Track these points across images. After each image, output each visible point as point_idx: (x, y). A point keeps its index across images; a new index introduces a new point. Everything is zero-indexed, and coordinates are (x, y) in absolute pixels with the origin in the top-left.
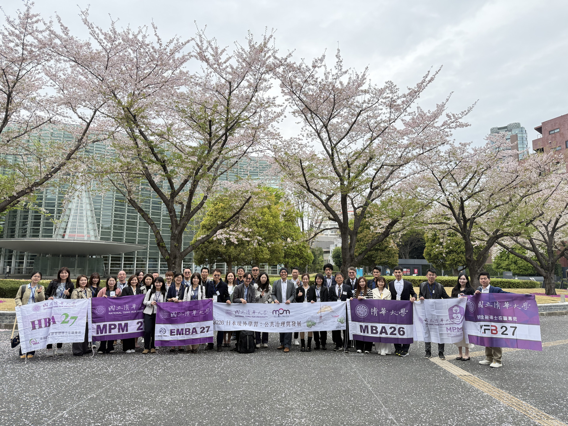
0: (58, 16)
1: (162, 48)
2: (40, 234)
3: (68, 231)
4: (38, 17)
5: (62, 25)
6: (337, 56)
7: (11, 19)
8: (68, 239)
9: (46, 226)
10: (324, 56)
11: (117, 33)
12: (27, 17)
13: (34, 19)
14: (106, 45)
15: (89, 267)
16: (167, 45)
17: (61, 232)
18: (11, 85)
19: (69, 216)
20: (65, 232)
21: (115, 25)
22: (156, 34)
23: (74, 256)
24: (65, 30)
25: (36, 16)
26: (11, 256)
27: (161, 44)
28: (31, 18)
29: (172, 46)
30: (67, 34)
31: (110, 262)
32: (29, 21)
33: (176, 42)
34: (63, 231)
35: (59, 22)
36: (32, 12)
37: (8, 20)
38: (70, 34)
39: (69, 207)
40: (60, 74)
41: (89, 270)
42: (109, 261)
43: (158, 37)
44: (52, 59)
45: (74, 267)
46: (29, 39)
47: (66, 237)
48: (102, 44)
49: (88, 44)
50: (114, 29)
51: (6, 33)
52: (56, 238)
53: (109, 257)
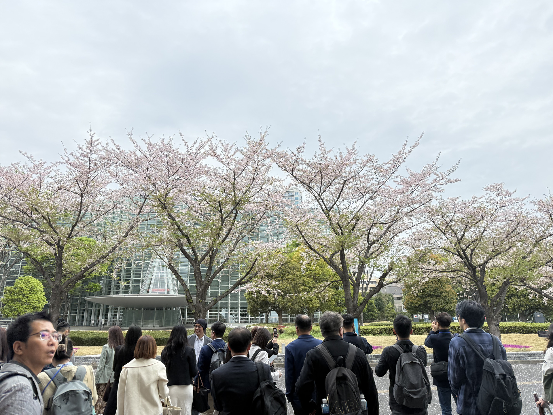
0: (111, 139)
1: (188, 149)
2: (130, 290)
3: (151, 286)
4: (98, 141)
5: (115, 145)
6: (319, 140)
7: (81, 146)
8: (151, 294)
9: (134, 283)
10: (304, 144)
11: (153, 144)
12: (91, 142)
13: (96, 143)
14: (146, 154)
15: (166, 319)
16: (192, 146)
17: (146, 287)
18: (83, 189)
19: (152, 273)
20: (149, 288)
21: (151, 139)
22: (183, 140)
23: (153, 309)
24: (118, 147)
25: (97, 141)
26: (108, 310)
27: (187, 146)
28: (94, 143)
29: (197, 145)
30: (119, 149)
31: (187, 313)
32: (93, 145)
33: (200, 142)
34: (147, 286)
35: (113, 143)
36: (95, 138)
37: (79, 147)
38: (121, 149)
39: (153, 266)
40: (120, 174)
41: (165, 321)
42: (185, 312)
43: (184, 141)
44: (111, 166)
45: (154, 319)
46: (94, 156)
47: (150, 292)
48: (143, 153)
49: (135, 154)
50: (150, 142)
51: (79, 155)
52: (142, 294)
53: (185, 308)
